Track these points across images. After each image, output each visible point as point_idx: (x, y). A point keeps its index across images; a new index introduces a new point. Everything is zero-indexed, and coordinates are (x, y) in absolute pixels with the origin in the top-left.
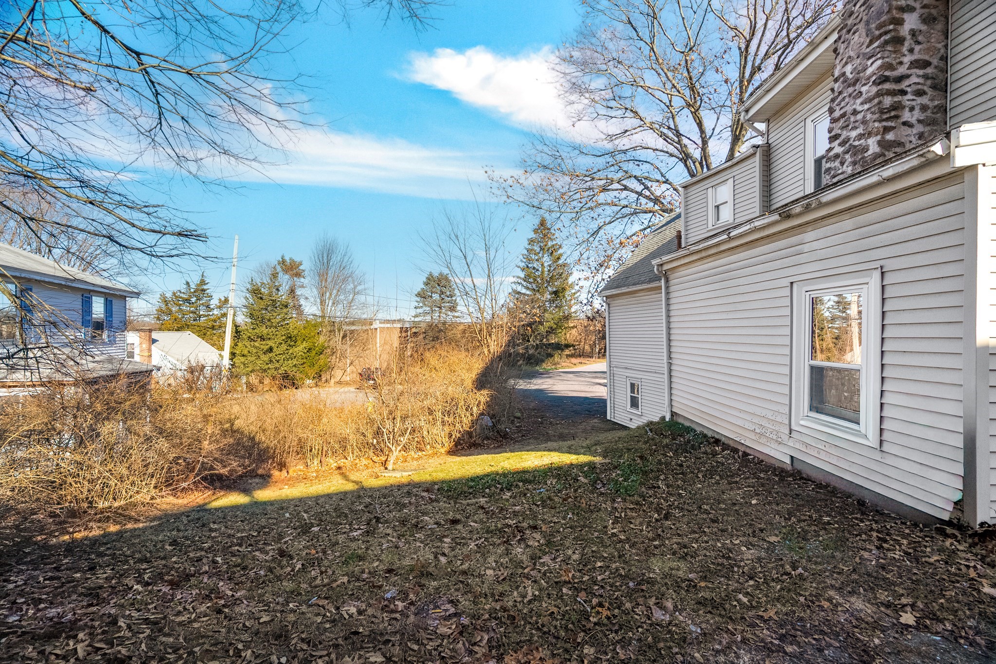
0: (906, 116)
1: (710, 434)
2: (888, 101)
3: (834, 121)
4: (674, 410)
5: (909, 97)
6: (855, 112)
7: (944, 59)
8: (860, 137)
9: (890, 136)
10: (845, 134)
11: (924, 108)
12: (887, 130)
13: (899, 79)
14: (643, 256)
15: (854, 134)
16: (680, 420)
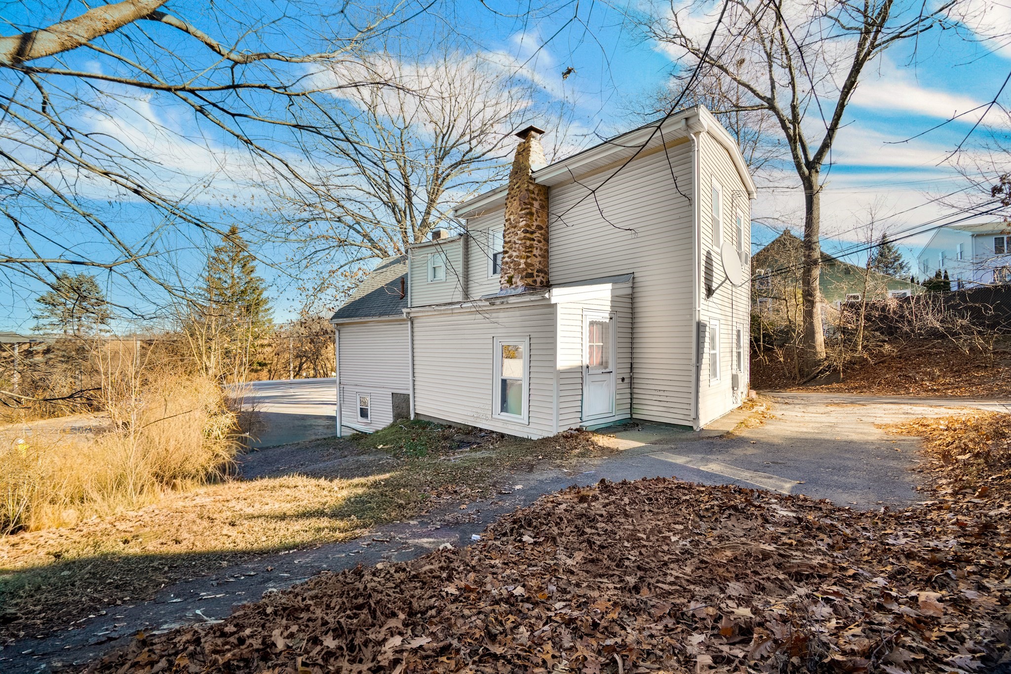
0: (535, 252)
1: (444, 423)
2: (528, 243)
3: (505, 242)
4: (417, 412)
5: (536, 242)
6: (515, 243)
7: (547, 227)
8: (517, 257)
9: (529, 261)
10: (510, 252)
11: (541, 249)
12: (528, 257)
13: (532, 233)
14: (370, 292)
15: (515, 254)
16: (421, 418)
